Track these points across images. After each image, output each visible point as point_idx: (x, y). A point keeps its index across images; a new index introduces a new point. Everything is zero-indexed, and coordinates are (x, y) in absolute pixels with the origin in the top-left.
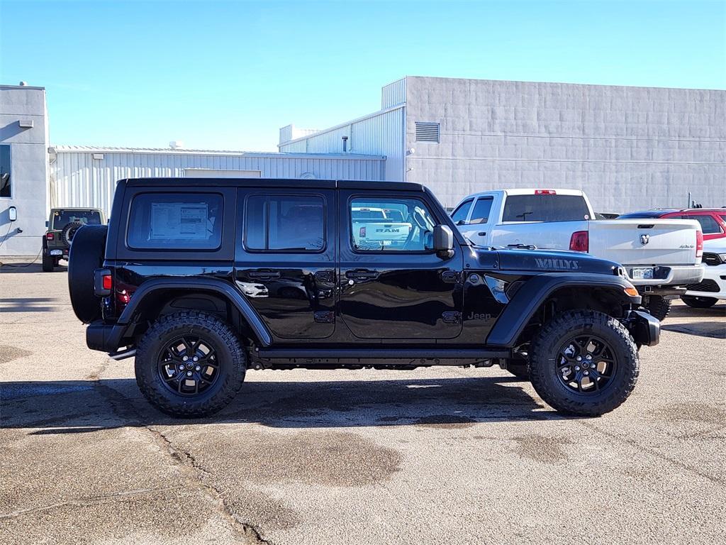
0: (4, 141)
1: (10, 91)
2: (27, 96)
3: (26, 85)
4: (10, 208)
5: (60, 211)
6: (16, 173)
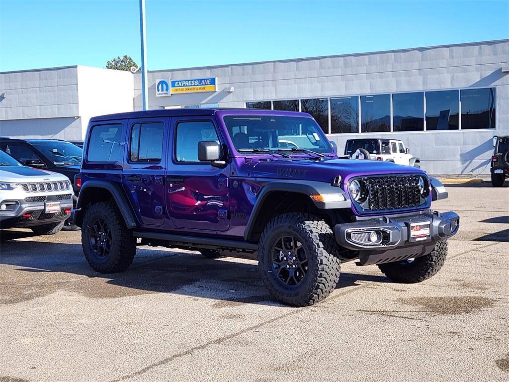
0: (491, 85)
4: (494, 137)
5: (504, 138)
6: (499, 109)
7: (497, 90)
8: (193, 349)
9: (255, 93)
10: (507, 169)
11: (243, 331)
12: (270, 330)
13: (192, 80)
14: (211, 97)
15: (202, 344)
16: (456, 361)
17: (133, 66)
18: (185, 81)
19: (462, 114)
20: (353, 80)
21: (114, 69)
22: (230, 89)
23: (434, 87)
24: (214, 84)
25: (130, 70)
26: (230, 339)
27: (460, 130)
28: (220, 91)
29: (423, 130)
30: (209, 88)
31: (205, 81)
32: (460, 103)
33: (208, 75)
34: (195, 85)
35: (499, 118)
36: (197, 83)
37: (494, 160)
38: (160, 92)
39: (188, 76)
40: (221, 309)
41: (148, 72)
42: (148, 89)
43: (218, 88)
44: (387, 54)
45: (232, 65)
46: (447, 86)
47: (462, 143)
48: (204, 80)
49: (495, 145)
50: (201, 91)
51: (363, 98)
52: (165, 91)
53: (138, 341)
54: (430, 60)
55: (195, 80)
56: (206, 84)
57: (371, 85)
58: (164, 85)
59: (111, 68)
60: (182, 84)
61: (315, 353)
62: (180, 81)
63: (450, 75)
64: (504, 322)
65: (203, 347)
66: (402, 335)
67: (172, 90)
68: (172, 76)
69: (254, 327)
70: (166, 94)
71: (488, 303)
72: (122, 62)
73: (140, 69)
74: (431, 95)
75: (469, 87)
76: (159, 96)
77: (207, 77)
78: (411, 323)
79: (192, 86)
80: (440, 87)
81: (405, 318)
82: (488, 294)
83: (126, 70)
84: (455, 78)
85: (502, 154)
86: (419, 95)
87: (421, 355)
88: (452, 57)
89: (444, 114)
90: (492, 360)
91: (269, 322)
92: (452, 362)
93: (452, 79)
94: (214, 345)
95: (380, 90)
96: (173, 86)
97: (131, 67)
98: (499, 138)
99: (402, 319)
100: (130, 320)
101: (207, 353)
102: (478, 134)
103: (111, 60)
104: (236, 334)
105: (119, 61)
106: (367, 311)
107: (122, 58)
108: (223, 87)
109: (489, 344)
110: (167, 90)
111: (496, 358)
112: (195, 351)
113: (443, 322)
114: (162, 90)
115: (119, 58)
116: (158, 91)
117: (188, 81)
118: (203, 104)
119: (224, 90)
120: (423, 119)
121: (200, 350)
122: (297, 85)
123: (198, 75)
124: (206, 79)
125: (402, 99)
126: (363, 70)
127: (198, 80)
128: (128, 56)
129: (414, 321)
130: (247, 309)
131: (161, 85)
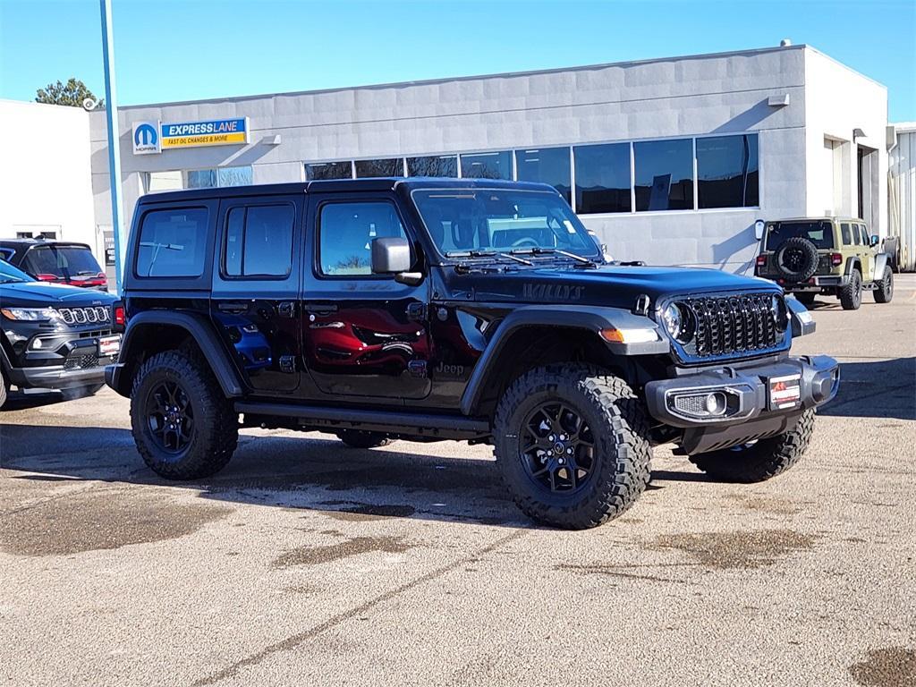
0: (750, 129)
1: (758, 56)
2: (782, 61)
3: (788, 43)
4: (758, 221)
5: (776, 224)
6: (765, 174)
7: (761, 138)
8: (236, 666)
9: (320, 146)
10: (782, 278)
11: (335, 621)
12: (390, 616)
13: (201, 124)
14: (237, 154)
15: (255, 653)
16: (772, 672)
17: (87, 97)
18: (189, 125)
19: (699, 181)
20: (502, 122)
21: (51, 103)
22: (274, 140)
23: (648, 133)
24: (244, 130)
25: (81, 106)
26: (310, 640)
27: (696, 211)
28: (254, 144)
29: (630, 211)
30: (234, 137)
31: (227, 124)
32: (695, 161)
33: (231, 113)
34: (206, 133)
35: (765, 189)
36: (210, 127)
37: (760, 263)
38: (141, 145)
39: (195, 115)
40: (287, 572)
41: (119, 108)
42: (120, 139)
43: (251, 138)
44: (563, 73)
45: (277, 95)
46: (672, 131)
47: (701, 233)
48: (224, 122)
49: (760, 237)
50: (218, 143)
51: (521, 154)
52: (150, 145)
53: (119, 651)
54: (641, 85)
55: (207, 124)
56: (228, 131)
57: (534, 131)
58: (149, 133)
59: (45, 102)
60: (182, 130)
61: (487, 665)
62: (179, 126)
63: (676, 113)
64: (844, 582)
65: (256, 659)
66: (653, 618)
67: (163, 143)
68: (163, 117)
69: (356, 610)
70: (152, 149)
71: (804, 542)
72: (66, 90)
73: (100, 104)
74: (644, 148)
75: (711, 133)
76: (139, 152)
77: (230, 118)
78: (667, 589)
79: (201, 133)
80: (660, 133)
81: (652, 578)
82: (799, 525)
83: (74, 106)
84: (685, 116)
85: (773, 252)
86: (622, 148)
87: (700, 661)
88: (679, 79)
89: (661, 181)
90: (842, 667)
91: (385, 597)
92: (765, 675)
93: (681, 120)
94: (278, 653)
95: (552, 139)
96: (165, 133)
97: (83, 99)
98: (767, 224)
99: (646, 581)
100: (100, 604)
101: (266, 673)
102: (727, 217)
103: (44, 87)
104: (323, 627)
105: (60, 89)
106: (576, 567)
107: (65, 84)
108: (261, 136)
109: (827, 631)
110: (154, 141)
111: (848, 662)
112: (241, 669)
113: (728, 584)
114: (145, 143)
115: (59, 83)
116: (138, 143)
117: (194, 124)
118: (224, 167)
119: (262, 141)
120: (630, 190)
121: (252, 667)
122: (398, 132)
123: (214, 114)
124: (229, 122)
125: (590, 155)
126: (520, 103)
127: (213, 123)
128: (77, 81)
129: (670, 584)
130: (338, 569)
131: (141, 133)
